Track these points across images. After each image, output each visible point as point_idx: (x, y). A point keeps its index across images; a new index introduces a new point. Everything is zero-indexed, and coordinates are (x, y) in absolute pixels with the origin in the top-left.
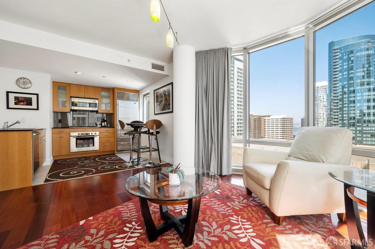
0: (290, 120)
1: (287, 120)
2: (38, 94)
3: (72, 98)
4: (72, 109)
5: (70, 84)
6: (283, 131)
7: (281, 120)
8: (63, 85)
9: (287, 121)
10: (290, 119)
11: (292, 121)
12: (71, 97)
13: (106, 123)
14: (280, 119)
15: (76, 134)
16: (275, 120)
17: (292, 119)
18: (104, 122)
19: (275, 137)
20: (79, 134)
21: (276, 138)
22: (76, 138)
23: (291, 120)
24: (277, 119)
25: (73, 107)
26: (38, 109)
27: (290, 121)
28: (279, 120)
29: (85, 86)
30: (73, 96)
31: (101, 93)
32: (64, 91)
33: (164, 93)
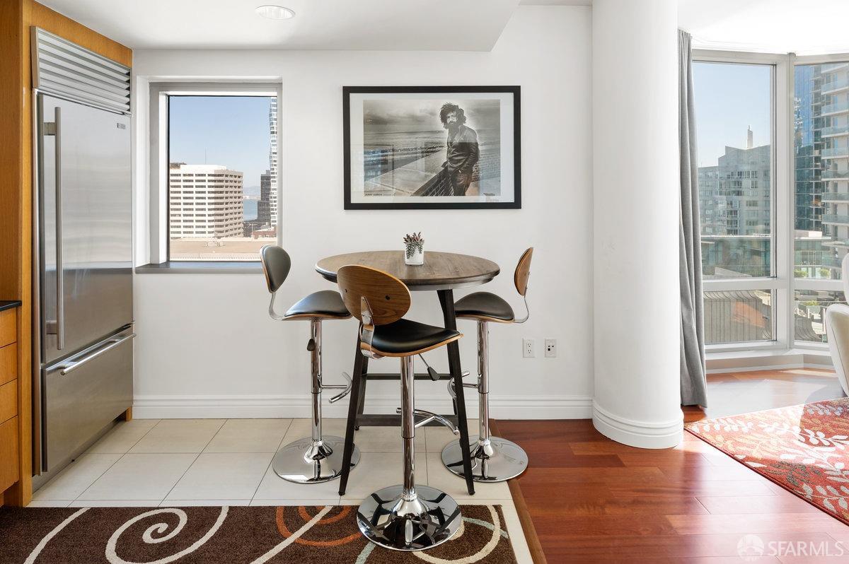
0: (233, 179)
1: (227, 179)
6: (218, 209)
7: (213, 178)
9: (227, 181)
10: (235, 176)
11: (239, 182)
14: (209, 175)
16: (194, 178)
17: (239, 177)
19: (194, 230)
21: (197, 232)
23: (237, 179)
24: (199, 175)
27: (235, 182)
28: (207, 178)
33: (449, 117)
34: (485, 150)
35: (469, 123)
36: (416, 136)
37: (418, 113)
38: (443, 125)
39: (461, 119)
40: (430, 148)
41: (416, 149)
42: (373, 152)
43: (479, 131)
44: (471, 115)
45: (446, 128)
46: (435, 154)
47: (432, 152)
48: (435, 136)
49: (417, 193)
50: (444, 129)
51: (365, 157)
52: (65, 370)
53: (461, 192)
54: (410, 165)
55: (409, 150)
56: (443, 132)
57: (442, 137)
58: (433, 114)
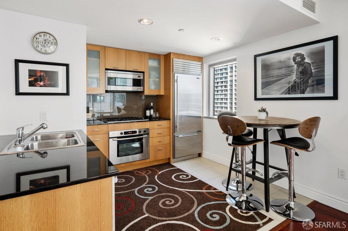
2: (69, 64)
3: (109, 71)
4: (109, 89)
5: (105, 47)
8: (96, 49)
12: (107, 69)
13: (152, 111)
15: (117, 134)
18: (150, 110)
20: (121, 134)
22: (118, 141)
25: (109, 86)
26: (67, 94)
29: (126, 50)
30: (110, 68)
31: (148, 63)
32: (96, 60)
33: (297, 59)
34: (316, 72)
35: (307, 60)
36: (281, 70)
37: (283, 60)
38: (294, 63)
39: (303, 58)
40: (288, 74)
41: (281, 75)
42: (265, 78)
43: (312, 63)
44: (308, 56)
45: (295, 64)
46: (290, 76)
47: (289, 75)
48: (290, 68)
49: (282, 94)
50: (295, 65)
51: (262, 80)
52: (179, 137)
53: (303, 92)
54: (279, 82)
55: (279, 76)
56: (294, 66)
57: (293, 68)
58: (289, 59)
